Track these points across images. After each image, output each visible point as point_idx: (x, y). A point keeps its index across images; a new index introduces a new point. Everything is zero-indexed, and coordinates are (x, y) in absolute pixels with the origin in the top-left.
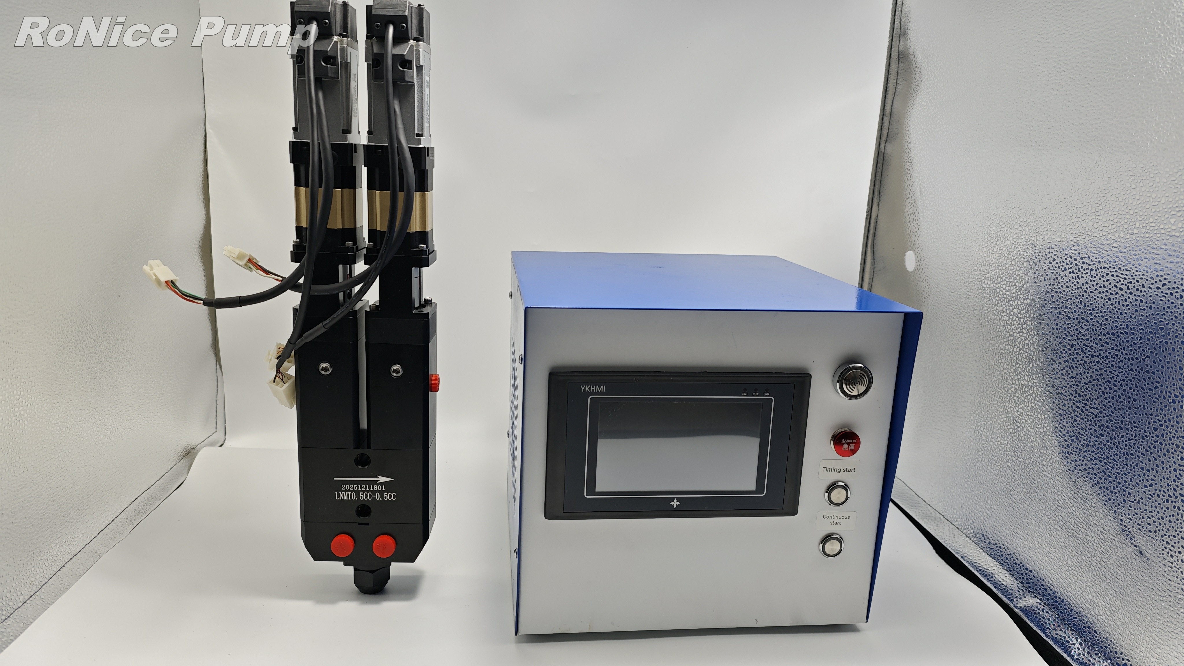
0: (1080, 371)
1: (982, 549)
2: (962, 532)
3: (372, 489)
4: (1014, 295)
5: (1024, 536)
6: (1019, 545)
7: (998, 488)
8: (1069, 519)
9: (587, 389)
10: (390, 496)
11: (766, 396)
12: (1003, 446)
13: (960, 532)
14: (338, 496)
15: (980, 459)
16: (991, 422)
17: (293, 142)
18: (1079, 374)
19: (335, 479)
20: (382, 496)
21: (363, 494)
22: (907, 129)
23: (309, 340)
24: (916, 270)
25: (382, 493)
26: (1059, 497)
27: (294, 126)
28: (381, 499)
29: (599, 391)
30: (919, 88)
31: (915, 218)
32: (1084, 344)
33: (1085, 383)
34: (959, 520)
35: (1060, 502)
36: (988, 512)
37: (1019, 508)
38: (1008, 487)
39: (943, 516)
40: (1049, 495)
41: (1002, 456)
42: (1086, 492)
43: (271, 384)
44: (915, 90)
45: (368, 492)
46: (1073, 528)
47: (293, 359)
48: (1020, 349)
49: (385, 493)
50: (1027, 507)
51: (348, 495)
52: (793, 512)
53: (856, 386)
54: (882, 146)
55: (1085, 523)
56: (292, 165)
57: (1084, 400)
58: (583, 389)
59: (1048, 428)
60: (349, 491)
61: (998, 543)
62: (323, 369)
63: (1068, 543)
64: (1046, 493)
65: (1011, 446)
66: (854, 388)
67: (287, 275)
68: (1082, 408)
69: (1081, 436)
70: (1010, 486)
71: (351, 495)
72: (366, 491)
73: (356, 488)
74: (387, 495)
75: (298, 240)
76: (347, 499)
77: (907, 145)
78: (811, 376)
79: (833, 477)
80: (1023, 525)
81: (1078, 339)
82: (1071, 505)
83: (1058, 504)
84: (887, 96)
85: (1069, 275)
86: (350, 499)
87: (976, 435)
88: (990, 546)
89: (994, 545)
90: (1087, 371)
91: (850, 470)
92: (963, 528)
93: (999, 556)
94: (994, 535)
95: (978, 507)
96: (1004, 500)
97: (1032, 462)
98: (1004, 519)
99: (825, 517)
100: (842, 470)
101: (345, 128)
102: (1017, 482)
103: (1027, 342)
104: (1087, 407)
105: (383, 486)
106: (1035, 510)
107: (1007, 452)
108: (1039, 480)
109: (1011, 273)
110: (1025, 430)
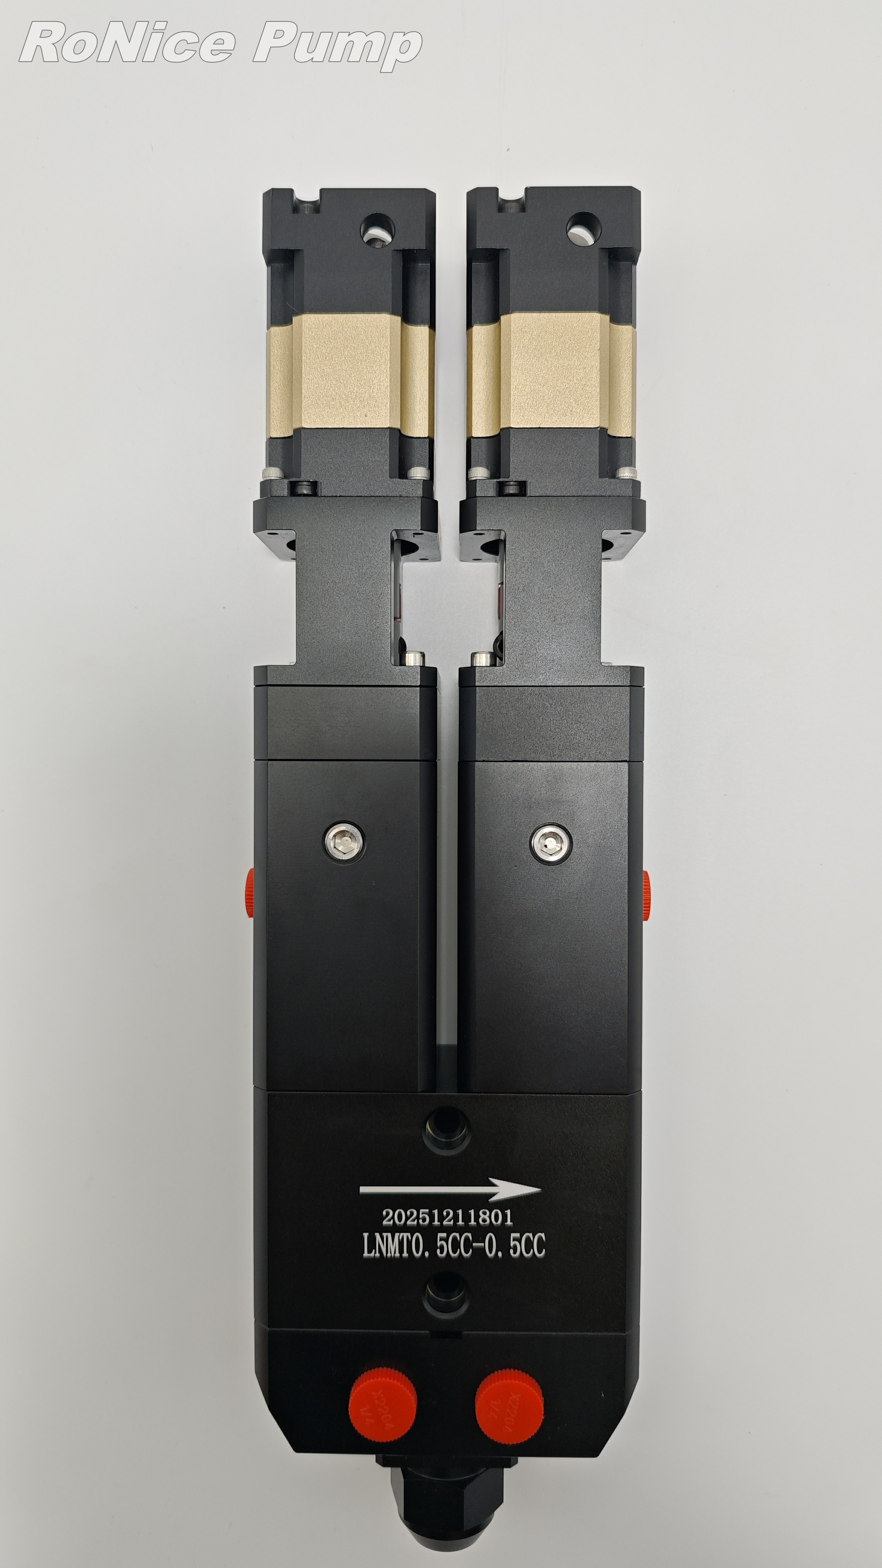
3: (473, 1223)
10: (529, 1245)
14: (372, 1247)
19: (363, 1190)
20: (503, 1245)
21: (445, 1240)
25: (502, 1234)
28: (500, 1254)
45: (461, 1230)
49: (513, 1235)
51: (401, 1243)
60: (405, 1228)
71: (409, 1242)
72: (455, 1228)
73: (424, 1220)
74: (520, 1241)
76: (397, 1255)
86: (405, 1254)
105: (508, 1212)
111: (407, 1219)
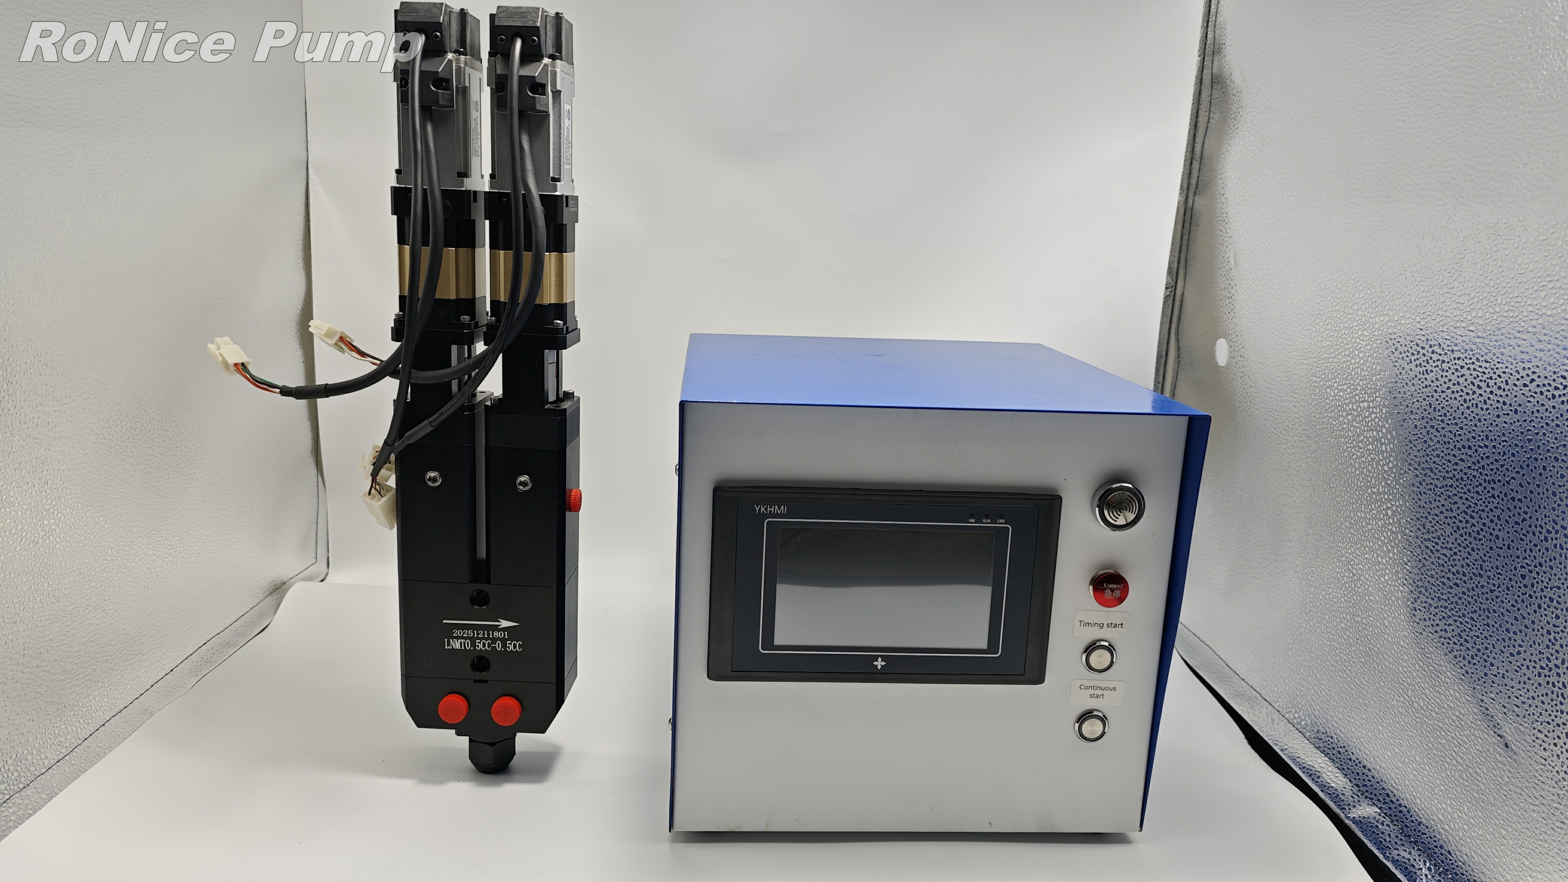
0: (1429, 498)
1: (1308, 740)
2: (1284, 716)
3: (491, 636)
4: (1348, 396)
5: (1362, 722)
6: (1355, 734)
7: (1329, 658)
8: (1417, 699)
9: (762, 509)
10: (515, 646)
11: (1001, 524)
12: (1335, 600)
13: (1281, 716)
14: (449, 644)
15: (1307, 618)
16: (1321, 568)
17: (394, 187)
18: (1428, 502)
19: (445, 621)
20: (504, 646)
21: (480, 643)
22: (1220, 177)
23: (411, 441)
24: (1229, 363)
25: (504, 641)
26: (1405, 669)
27: (398, 168)
28: (503, 649)
29: (779, 512)
30: (1236, 123)
31: (1228, 295)
32: (1434, 462)
33: (1436, 515)
34: (1280, 700)
35: (1406, 676)
36: (1316, 689)
37: (1355, 684)
38: (1342, 655)
39: (1260, 694)
40: (1392, 666)
41: (1334, 613)
42: (1437, 662)
43: (365, 498)
44: (1232, 124)
45: (486, 639)
46: (1423, 712)
47: (394, 466)
48: (1356, 469)
49: (508, 642)
50: (1365, 683)
51: (461, 643)
52: (1038, 678)
53: (1121, 512)
54: (1190, 200)
55: (1437, 704)
56: (395, 217)
57: (1434, 538)
58: (757, 509)
59: (1390, 576)
60: (462, 638)
61: (1328, 732)
62: (430, 479)
63: (1416, 732)
64: (1388, 664)
65: (1345, 600)
66: (1119, 515)
67: (385, 358)
68: (1433, 548)
69: (1431, 586)
70: (1344, 655)
71: (464, 643)
72: (483, 638)
73: (471, 634)
74: (511, 644)
75: (401, 313)
76: (460, 648)
77: (1220, 199)
78: (1061, 498)
79: (1093, 634)
80: (1360, 707)
81: (1428, 455)
82: (1419, 680)
83: (1404, 679)
84: (1197, 133)
85: (1416, 369)
86: (463, 648)
87: (1302, 586)
88: (1318, 735)
89: (1323, 733)
90: (1438, 498)
91: (1115, 626)
92: (1284, 712)
93: (1330, 749)
94: (1325, 721)
95: (1304, 683)
96: (1336, 673)
97: (1371, 622)
98: (1337, 699)
99: (1082, 687)
100: (1105, 625)
101: (462, 171)
102: (1353, 649)
103: (1364, 459)
104: (1438, 548)
105: (506, 633)
106: (1375, 687)
107: (1340, 609)
108: (1379, 646)
109: (1344, 366)
110: (1362, 578)
111: (464, 633)
